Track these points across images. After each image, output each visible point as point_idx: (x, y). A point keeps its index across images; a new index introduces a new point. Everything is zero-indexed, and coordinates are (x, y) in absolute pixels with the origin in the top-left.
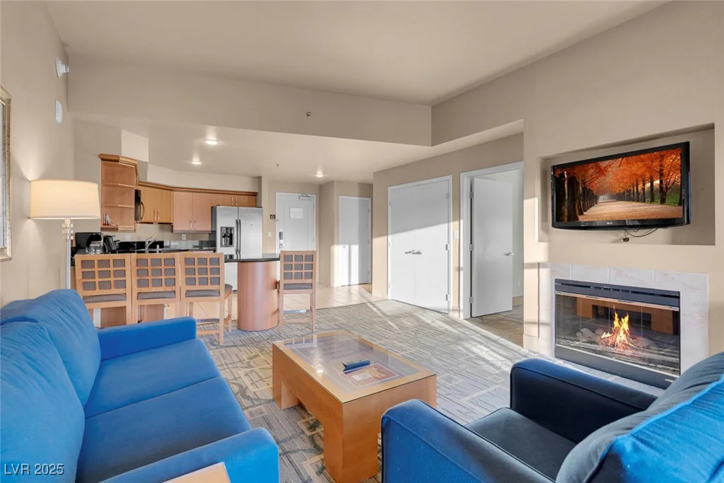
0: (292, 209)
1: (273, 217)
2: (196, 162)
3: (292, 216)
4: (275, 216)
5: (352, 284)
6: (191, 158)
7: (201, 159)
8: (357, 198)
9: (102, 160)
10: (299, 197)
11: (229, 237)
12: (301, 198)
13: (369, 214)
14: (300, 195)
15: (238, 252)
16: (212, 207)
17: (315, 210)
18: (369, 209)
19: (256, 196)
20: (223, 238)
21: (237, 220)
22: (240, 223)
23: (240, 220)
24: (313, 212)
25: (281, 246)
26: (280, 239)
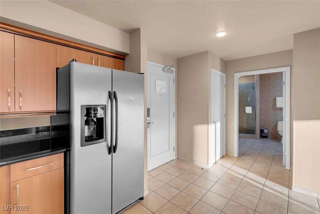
0: (157, 82)
3: (158, 90)
10: (163, 68)
12: (165, 70)
13: (225, 88)
14: (164, 66)
15: (112, 149)
16: (57, 69)
17: (174, 84)
18: (225, 85)
19: (124, 59)
20: (86, 127)
21: (109, 92)
22: (115, 97)
23: (115, 92)
24: (173, 86)
25: (148, 124)
26: (148, 116)
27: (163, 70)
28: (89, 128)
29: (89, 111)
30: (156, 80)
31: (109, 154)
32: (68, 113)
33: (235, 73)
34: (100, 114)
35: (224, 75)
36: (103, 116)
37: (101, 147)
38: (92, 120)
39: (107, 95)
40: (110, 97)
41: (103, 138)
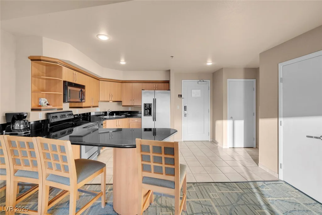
0: (193, 91)
1: (180, 96)
2: (123, 62)
3: (193, 95)
4: (181, 95)
5: (235, 147)
6: (119, 60)
7: (126, 61)
8: (243, 80)
9: (32, 60)
10: (198, 82)
11: (149, 110)
12: (199, 83)
13: (254, 92)
17: (209, 90)
18: (254, 88)
19: (169, 83)
20: (146, 111)
23: (155, 99)
25: (185, 115)
26: (185, 110)
29: (146, 105)
31: (153, 121)
35: (254, 80)
37: (150, 118)
39: (152, 100)
41: (151, 115)
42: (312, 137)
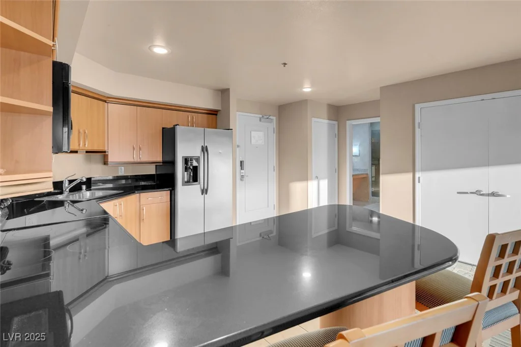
3: (253, 141)
8: (326, 121)
10: (260, 118)
12: (262, 120)
13: (336, 139)
14: (261, 116)
15: (204, 191)
16: (163, 128)
17: (275, 134)
18: (336, 134)
19: (216, 115)
20: (186, 173)
21: (202, 146)
22: (207, 150)
23: (206, 146)
24: (273, 137)
25: (242, 177)
26: (241, 169)
27: (260, 120)
28: (187, 174)
29: (186, 160)
30: (252, 132)
31: (202, 194)
32: (172, 163)
33: (348, 120)
34: (195, 164)
35: (336, 123)
36: (197, 165)
37: (196, 188)
38: (190, 168)
39: (200, 149)
40: (203, 150)
41: (197, 181)
42: (467, 193)
